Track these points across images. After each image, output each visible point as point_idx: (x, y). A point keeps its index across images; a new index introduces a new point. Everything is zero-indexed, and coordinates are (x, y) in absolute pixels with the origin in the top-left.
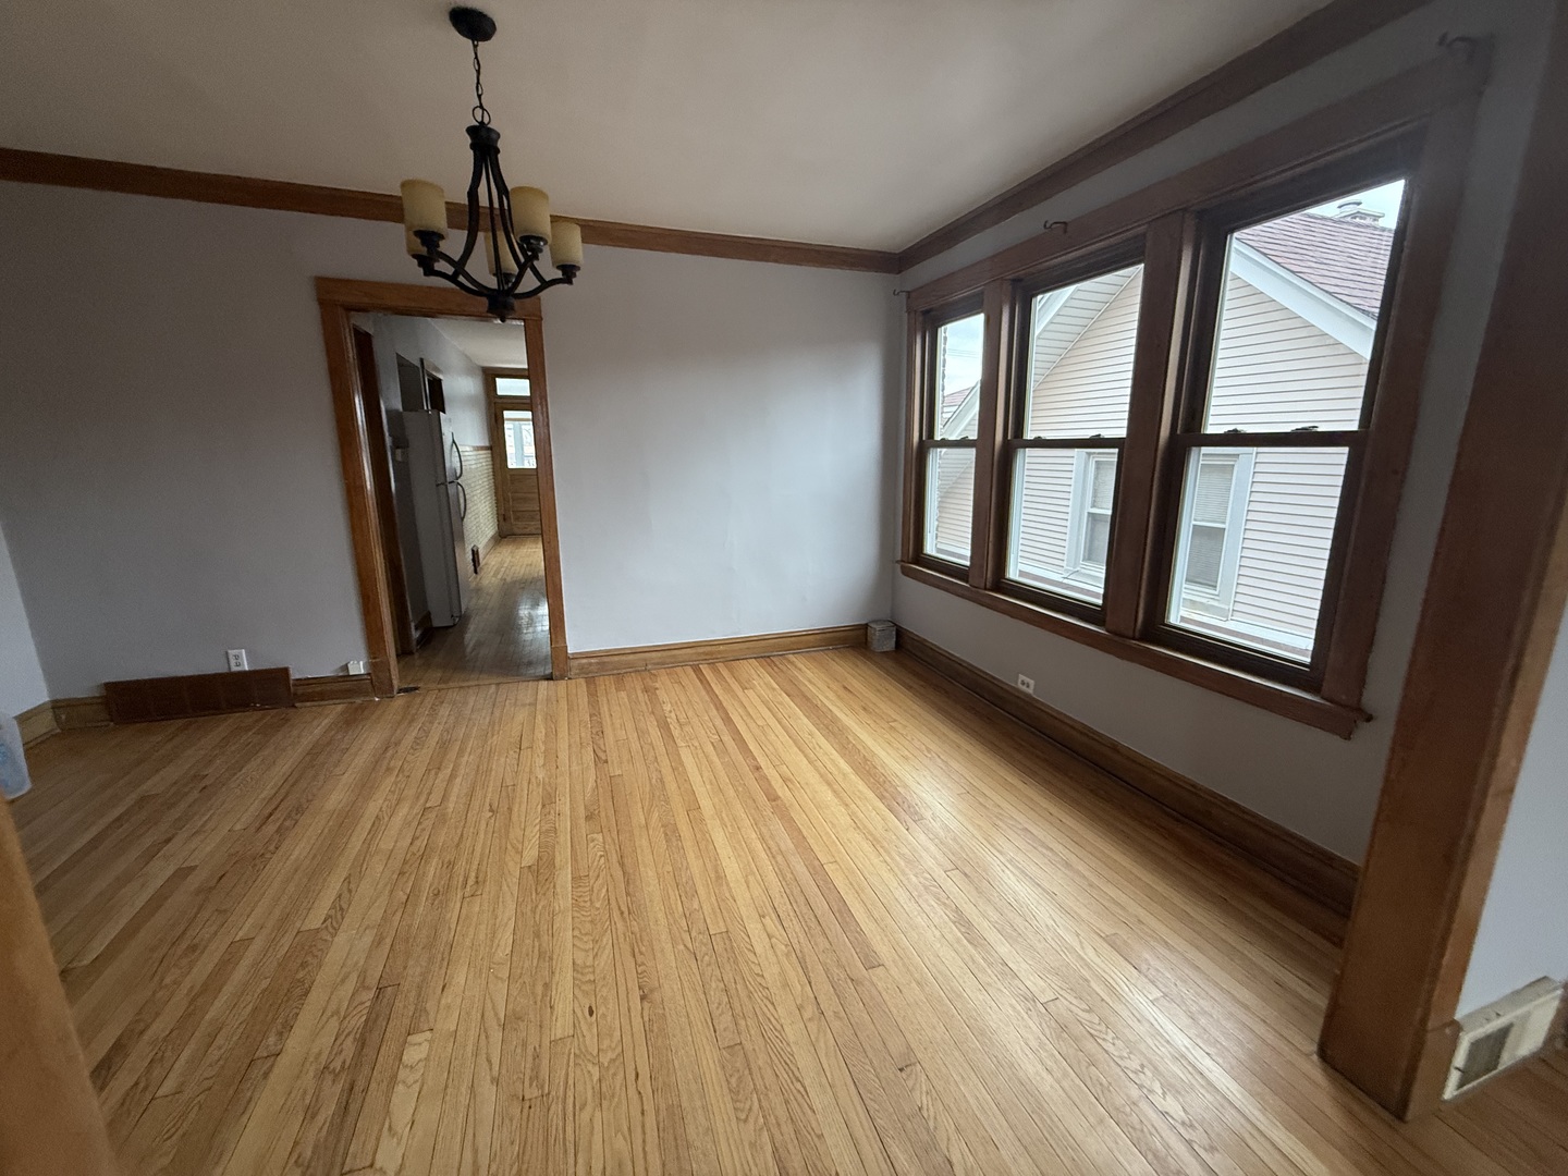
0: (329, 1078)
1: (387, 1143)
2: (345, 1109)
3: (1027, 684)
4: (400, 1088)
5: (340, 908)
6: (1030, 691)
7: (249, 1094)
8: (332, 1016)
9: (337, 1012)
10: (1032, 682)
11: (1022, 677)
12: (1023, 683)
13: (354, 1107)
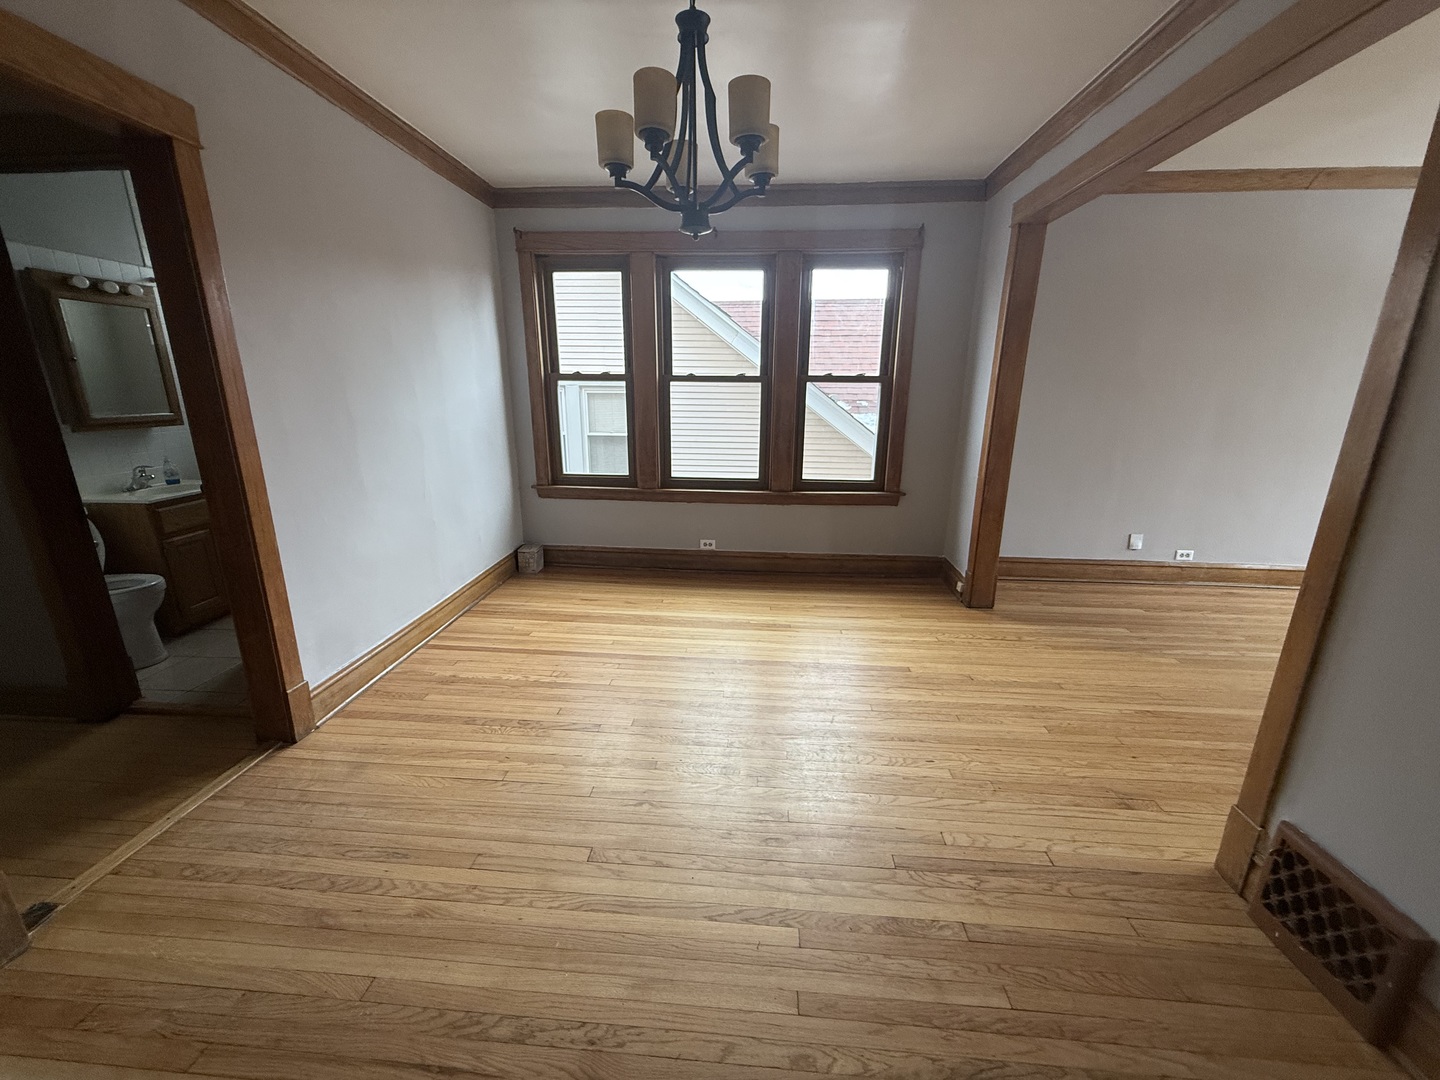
0: (984, 886)
1: (1031, 846)
2: (1009, 872)
3: (708, 544)
4: (990, 845)
5: (769, 917)
6: (713, 547)
7: (1002, 934)
8: (924, 894)
9: (920, 892)
10: (713, 542)
11: (702, 542)
12: (705, 545)
13: (1007, 868)
